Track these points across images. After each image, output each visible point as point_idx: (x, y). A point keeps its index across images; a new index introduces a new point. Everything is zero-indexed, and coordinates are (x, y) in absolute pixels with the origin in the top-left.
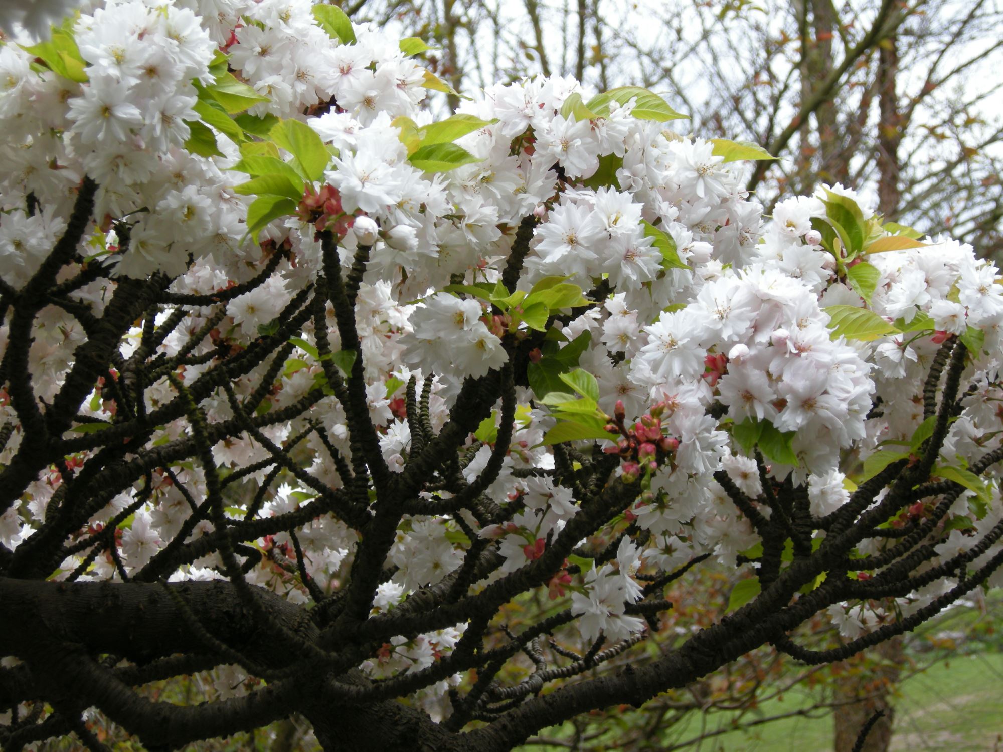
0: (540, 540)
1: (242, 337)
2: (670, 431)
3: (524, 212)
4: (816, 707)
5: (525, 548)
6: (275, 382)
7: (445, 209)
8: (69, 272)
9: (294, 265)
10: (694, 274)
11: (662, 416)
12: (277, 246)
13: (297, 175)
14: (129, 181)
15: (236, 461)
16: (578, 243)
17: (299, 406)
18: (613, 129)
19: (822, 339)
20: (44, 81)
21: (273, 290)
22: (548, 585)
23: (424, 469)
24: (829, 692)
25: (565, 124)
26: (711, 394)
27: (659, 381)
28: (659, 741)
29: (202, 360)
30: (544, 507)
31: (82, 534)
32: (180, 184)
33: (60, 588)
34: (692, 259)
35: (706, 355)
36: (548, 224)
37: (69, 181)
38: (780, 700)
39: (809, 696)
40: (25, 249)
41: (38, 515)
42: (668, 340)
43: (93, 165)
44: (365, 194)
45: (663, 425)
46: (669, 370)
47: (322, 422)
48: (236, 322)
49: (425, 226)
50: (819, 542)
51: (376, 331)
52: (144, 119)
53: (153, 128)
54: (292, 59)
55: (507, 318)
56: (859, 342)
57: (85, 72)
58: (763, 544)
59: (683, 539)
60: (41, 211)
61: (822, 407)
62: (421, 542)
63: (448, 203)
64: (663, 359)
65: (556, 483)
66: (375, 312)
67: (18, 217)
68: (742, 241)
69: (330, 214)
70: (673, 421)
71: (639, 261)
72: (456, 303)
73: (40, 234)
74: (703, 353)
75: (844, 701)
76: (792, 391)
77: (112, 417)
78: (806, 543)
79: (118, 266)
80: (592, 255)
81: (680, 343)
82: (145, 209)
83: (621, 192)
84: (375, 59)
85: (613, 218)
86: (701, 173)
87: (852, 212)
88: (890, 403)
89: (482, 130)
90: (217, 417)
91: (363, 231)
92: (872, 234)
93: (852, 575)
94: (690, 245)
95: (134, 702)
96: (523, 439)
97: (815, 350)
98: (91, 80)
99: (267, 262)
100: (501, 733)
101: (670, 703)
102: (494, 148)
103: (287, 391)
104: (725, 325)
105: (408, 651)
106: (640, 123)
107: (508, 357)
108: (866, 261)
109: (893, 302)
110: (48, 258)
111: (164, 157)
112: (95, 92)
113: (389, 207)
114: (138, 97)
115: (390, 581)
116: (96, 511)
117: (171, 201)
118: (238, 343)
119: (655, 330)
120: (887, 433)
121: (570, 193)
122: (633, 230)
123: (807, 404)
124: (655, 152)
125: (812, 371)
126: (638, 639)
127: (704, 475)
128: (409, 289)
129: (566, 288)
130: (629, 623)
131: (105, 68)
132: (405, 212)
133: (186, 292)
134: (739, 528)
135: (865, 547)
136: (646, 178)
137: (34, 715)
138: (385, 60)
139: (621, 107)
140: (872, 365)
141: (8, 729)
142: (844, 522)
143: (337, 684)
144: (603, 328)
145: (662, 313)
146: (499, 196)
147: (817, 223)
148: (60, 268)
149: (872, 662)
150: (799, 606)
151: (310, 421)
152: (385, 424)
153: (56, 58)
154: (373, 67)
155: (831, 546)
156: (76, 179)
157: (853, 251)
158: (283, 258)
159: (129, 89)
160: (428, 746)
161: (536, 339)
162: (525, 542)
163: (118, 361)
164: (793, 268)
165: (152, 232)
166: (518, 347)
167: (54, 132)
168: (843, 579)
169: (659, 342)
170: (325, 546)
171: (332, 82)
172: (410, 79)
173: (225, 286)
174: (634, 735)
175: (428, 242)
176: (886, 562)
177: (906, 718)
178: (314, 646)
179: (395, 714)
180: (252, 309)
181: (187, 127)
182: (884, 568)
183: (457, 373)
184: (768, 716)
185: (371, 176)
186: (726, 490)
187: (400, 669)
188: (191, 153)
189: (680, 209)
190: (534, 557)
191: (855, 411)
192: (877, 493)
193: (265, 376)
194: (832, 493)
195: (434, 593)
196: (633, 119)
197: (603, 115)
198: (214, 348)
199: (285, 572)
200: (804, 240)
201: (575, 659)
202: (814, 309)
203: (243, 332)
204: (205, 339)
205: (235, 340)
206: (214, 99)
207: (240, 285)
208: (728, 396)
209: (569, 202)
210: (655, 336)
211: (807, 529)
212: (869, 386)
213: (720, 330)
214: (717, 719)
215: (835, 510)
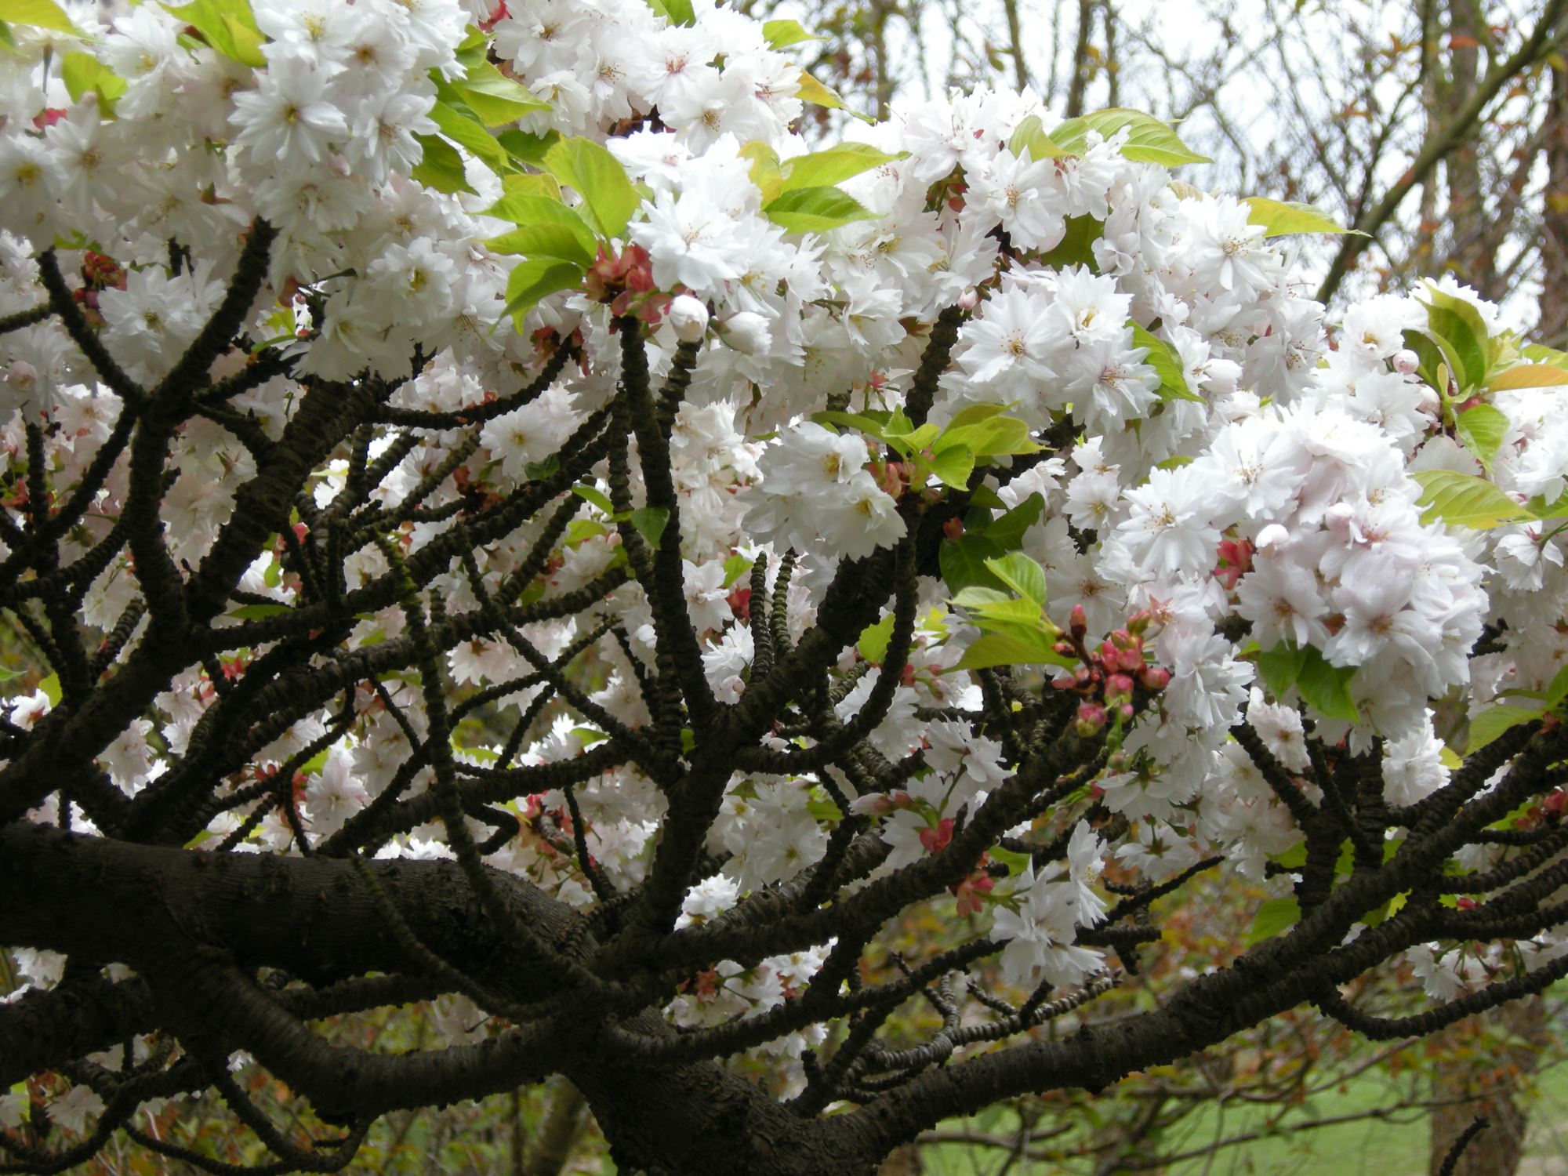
0: (947, 820)
1: (504, 480)
2: (1157, 658)
3: (943, 300)
4: (1402, 1106)
5: (923, 833)
6: (551, 554)
7: (818, 291)
8: (228, 365)
9: (586, 371)
10: (1211, 411)
11: (1146, 633)
12: (561, 341)
13: (585, 227)
14: (324, 226)
15: (489, 676)
16: (1025, 353)
17: (588, 594)
18: (1090, 175)
19: (1407, 522)
20: (197, 63)
21: (553, 409)
22: (955, 893)
23: (770, 700)
24: (1425, 1084)
25: (1015, 164)
26: (1225, 602)
27: (1144, 577)
28: (1153, 1148)
29: (439, 515)
30: (956, 770)
31: (245, 779)
32: (406, 233)
33: (199, 860)
34: (1209, 388)
35: (1219, 539)
36: (982, 323)
37: (231, 222)
38: (1343, 1091)
39: (1393, 1088)
40: (163, 328)
41: (178, 746)
42: (1161, 513)
43: (268, 197)
44: (692, 260)
45: (1147, 647)
46: (1161, 561)
47: (620, 621)
48: (494, 457)
49: (785, 316)
50: (1396, 847)
51: (713, 480)
52: (350, 127)
53: (365, 143)
54: (592, 46)
55: (908, 468)
56: (1466, 530)
57: (261, 51)
58: (1307, 845)
59: (1180, 831)
60: (191, 269)
61: (1402, 630)
62: (769, 816)
63: (824, 281)
64: (1151, 542)
65: (976, 733)
66: (713, 451)
67: (154, 277)
68: (1290, 362)
69: (635, 290)
70: (1162, 642)
71: (1122, 386)
72: (828, 440)
73: (188, 305)
74: (1216, 537)
75: (1447, 1098)
76: (1354, 602)
77: (296, 599)
78: (1374, 847)
79: (304, 360)
80: (1047, 373)
81: (1179, 519)
82: (350, 272)
83: (1098, 275)
84: (723, 51)
85: (1083, 316)
86: (1229, 251)
87: (1470, 323)
88: (1520, 631)
89: (883, 168)
90: (460, 606)
91: (684, 319)
92: (1501, 361)
93: (1448, 901)
94: (1205, 365)
95: (305, 1045)
96: (936, 662)
97: (1394, 540)
98: (270, 65)
99: (544, 365)
100: (877, 1123)
101: (1170, 1088)
102: (900, 198)
103: (569, 570)
104: (1252, 493)
105: (744, 986)
106: (1134, 167)
107: (906, 530)
108: (1490, 402)
109: (1528, 469)
110: (196, 342)
111: (383, 192)
112: (275, 82)
113: (727, 282)
114: (342, 93)
115: (721, 875)
116: (265, 743)
117: (391, 261)
118: (497, 490)
119: (1140, 496)
120: (1512, 679)
121: (1017, 273)
122: (1114, 337)
123: (1378, 624)
124: (1156, 215)
125: (1388, 572)
126: (1107, 986)
127: (1212, 730)
128: (762, 416)
129: (1003, 423)
130: (1082, 959)
131: (293, 46)
132: (753, 291)
133: (416, 406)
134: (1274, 819)
135: (1469, 857)
136: (1140, 256)
137: (157, 1059)
138: (739, 53)
139: (1106, 141)
140: (1486, 567)
141: (117, 1077)
142: (1436, 817)
143: (622, 1032)
144: (1068, 491)
145: (1154, 469)
146: (905, 275)
147: (1412, 339)
148: (213, 358)
149: (1493, 1039)
150: (1360, 946)
151: (605, 618)
152: (719, 628)
153: (218, 27)
154: (719, 62)
155: (1414, 853)
156: (244, 220)
157: (1467, 385)
158: (570, 360)
159: (328, 81)
160: (762, 1136)
161: (955, 504)
162: (925, 824)
163: (308, 511)
164: (1371, 409)
165: (358, 308)
166: (927, 515)
167: (210, 145)
168: (1433, 906)
169: (1146, 516)
170: (621, 815)
171: (653, 85)
172: (777, 85)
173: (480, 399)
174: (1114, 1135)
175: (788, 342)
176: (1501, 882)
177: (1546, 1132)
178: (585, 970)
179: (711, 1084)
180: (520, 439)
181: (418, 144)
182: (1498, 892)
183: (827, 550)
184: (1325, 1115)
185: (702, 233)
186: (1252, 757)
187: (731, 1015)
188: (425, 187)
189: (1192, 306)
190: (936, 848)
191: (1455, 639)
192: (1491, 773)
193: (536, 544)
194: (1423, 771)
195: (781, 897)
196: (1124, 161)
197: (1076, 153)
198: (459, 496)
199: (559, 853)
200: (1390, 365)
201: (1007, 1012)
202: (1397, 475)
203: (505, 474)
204: (445, 481)
205: (492, 485)
206: (463, 101)
207: (500, 400)
208: (1252, 606)
209: (1014, 287)
210: (1142, 506)
211: (1377, 825)
212: (1480, 600)
213: (1245, 502)
214: (1242, 1117)
215: (1424, 797)
